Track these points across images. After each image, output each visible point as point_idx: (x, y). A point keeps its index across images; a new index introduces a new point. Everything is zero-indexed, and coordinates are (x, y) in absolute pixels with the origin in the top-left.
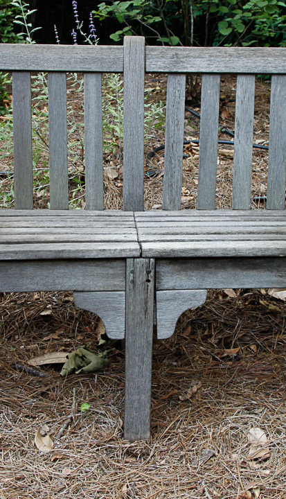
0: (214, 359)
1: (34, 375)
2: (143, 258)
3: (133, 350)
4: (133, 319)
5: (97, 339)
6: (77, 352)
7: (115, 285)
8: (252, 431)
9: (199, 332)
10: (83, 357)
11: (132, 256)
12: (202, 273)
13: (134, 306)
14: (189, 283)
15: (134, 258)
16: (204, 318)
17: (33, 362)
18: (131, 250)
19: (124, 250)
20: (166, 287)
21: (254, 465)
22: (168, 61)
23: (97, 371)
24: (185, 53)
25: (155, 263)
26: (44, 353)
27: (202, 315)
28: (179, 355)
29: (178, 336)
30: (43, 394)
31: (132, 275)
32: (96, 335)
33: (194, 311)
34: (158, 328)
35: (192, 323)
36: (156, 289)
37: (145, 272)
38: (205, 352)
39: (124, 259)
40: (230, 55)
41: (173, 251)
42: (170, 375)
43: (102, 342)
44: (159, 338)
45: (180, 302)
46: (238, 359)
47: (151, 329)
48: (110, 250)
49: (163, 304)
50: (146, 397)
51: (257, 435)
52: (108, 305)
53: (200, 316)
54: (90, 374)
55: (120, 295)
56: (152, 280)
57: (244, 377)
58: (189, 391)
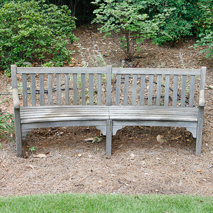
0: (127, 140)
1: (86, 143)
2: (110, 120)
3: (108, 138)
4: (108, 131)
6: (96, 138)
7: (104, 125)
8: (132, 154)
9: (124, 133)
10: (97, 139)
11: (108, 119)
12: (121, 122)
13: (108, 129)
14: (119, 124)
17: (85, 140)
19: (106, 118)
20: (114, 125)
21: (131, 160)
22: (117, 71)
23: (100, 142)
24: (121, 69)
25: (112, 121)
26: (88, 138)
28: (119, 139)
30: (88, 147)
31: (108, 123)
34: (113, 133)
35: (123, 131)
37: (110, 122)
38: (125, 138)
39: (106, 120)
40: (132, 70)
41: (116, 118)
42: (116, 143)
43: (101, 135)
44: (113, 135)
45: (117, 128)
46: (132, 140)
47: (111, 133)
48: (103, 118)
49: (114, 129)
50: (110, 147)
51: (133, 155)
52: (103, 129)
54: (99, 143)
55: (105, 127)
56: (112, 124)
57: (133, 144)
58: (120, 146)
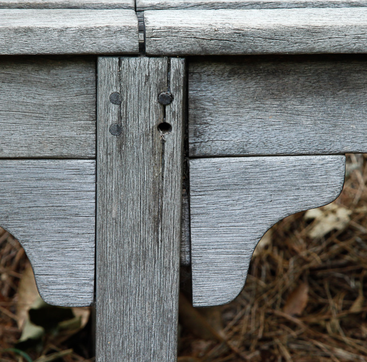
2: (150, 56)
3: (119, 340)
4: (119, 245)
5: (15, 324)
7: (63, 141)
9: (335, 304)
11: (113, 49)
12: (332, 103)
13: (122, 205)
14: (289, 136)
15: (121, 55)
16: (350, 263)
18: (110, 32)
19: (90, 30)
20: (219, 147)
25: (187, 73)
27: (345, 252)
29: (268, 315)
31: (114, 108)
32: (14, 312)
33: (319, 242)
34: (195, 274)
35: (313, 276)
36: (188, 154)
37: (154, 100)
39: (90, 60)
41: (240, 33)
43: (30, 331)
44: (197, 302)
45: (263, 194)
47: (174, 277)
48: (46, 30)
49: (212, 199)
52: (41, 202)
53: (337, 257)
55: (79, 172)
56: (176, 123)
